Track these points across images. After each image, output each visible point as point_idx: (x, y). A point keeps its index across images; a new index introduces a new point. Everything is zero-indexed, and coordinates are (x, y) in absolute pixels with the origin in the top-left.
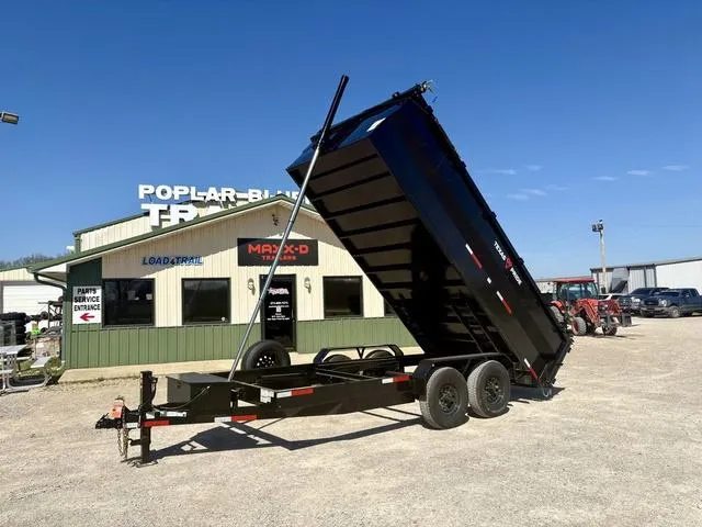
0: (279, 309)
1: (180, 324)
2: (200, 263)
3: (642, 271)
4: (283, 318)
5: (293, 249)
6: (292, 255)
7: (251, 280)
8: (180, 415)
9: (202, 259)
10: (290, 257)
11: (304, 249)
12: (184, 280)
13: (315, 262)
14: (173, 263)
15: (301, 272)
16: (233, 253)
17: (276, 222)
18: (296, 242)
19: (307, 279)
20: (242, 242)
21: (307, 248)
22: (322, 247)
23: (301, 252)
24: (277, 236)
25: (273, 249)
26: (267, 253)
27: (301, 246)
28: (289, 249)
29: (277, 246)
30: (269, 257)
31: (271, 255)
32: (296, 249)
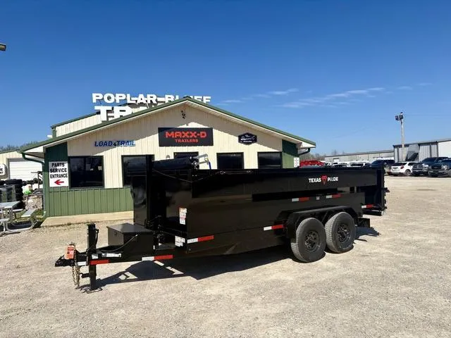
1: (121, 186)
2: (133, 145)
3: (428, 146)
5: (196, 135)
6: (195, 138)
7: (168, 156)
8: (117, 255)
9: (135, 142)
10: (194, 140)
11: (203, 135)
12: (123, 157)
13: (211, 144)
14: (115, 145)
15: (201, 150)
16: (155, 138)
17: (184, 115)
18: (198, 130)
19: (206, 155)
20: (161, 130)
21: (205, 133)
22: (215, 132)
23: (202, 137)
24: (185, 126)
25: (183, 135)
26: (178, 138)
27: (201, 133)
28: (193, 135)
29: (186, 132)
30: (179, 141)
31: (181, 139)
32: (198, 135)
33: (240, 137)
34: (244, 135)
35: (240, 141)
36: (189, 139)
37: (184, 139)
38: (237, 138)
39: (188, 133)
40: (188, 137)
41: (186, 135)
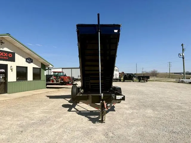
0: (1, 77)
4: (3, 81)
5: (7, 55)
10: (6, 58)
13: (14, 61)
19: (11, 67)
23: (10, 56)
25: (0, 54)
27: (10, 54)
28: (6, 55)
32: (8, 55)
33: (26, 59)
35: (26, 61)
36: (3, 57)
37: (1, 56)
38: (25, 59)
39: (3, 53)
40: (3, 55)
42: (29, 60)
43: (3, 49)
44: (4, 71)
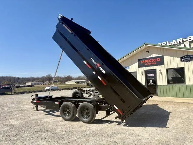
0: (151, 81)
4: (153, 84)
6: (154, 62)
7: (142, 72)
9: (130, 67)
11: (158, 60)
15: (158, 68)
16: (137, 64)
18: (155, 58)
19: (160, 70)
20: (139, 60)
22: (165, 58)
23: (158, 61)
24: (149, 57)
25: (148, 61)
26: (146, 63)
27: (157, 59)
28: (153, 60)
29: (150, 60)
30: (147, 64)
31: (148, 63)
32: (156, 60)
33: (181, 58)
34: (184, 57)
35: (181, 60)
36: (151, 63)
37: (149, 63)
38: (179, 59)
39: (151, 60)
41: (150, 61)
42: (185, 58)
43: (151, 56)
44: (154, 75)
